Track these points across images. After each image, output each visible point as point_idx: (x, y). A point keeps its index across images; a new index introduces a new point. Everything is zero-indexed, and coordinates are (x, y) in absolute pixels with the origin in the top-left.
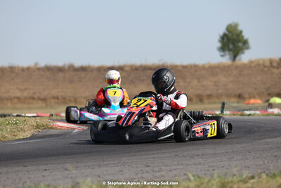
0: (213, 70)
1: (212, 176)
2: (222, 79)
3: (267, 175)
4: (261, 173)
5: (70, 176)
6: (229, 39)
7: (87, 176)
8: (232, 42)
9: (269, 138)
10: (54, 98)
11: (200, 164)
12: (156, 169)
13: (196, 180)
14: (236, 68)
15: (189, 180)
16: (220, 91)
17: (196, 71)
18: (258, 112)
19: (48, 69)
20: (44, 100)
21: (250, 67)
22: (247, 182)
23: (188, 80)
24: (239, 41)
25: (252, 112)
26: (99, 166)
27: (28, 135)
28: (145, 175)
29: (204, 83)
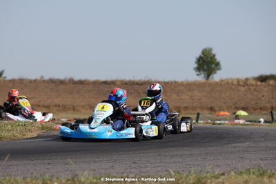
0: (190, 86)
1: (189, 173)
2: (197, 94)
3: (235, 173)
4: (230, 171)
5: (70, 169)
6: (204, 61)
7: (84, 169)
8: (207, 63)
9: (237, 143)
10: (56, 106)
11: (179, 162)
12: (142, 165)
13: (175, 175)
14: (209, 85)
15: (171, 175)
16: (195, 104)
17: (175, 87)
18: (226, 122)
19: (52, 81)
20: (48, 107)
21: (221, 84)
22: (218, 178)
23: (168, 94)
24: (213, 63)
25: (222, 122)
26: (95, 162)
27: (35, 135)
28: (132, 170)
29: (182, 97)
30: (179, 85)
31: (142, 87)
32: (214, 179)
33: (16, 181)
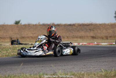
0: (112, 26)
1: (112, 70)
7: (60, 69)
11: (107, 65)
12: (88, 67)
13: (105, 72)
15: (102, 72)
16: (115, 35)
17: (105, 26)
19: (44, 25)
23: (102, 30)
26: (65, 65)
30: (107, 25)
31: (88, 27)
33: (26, 76)
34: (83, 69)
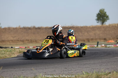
0: (93, 28)
1: (93, 73)
2: (98, 32)
3: (116, 72)
4: (113, 71)
6: (100, 16)
7: (40, 73)
10: (27, 40)
11: (88, 67)
12: (70, 70)
13: (86, 74)
14: (104, 27)
15: (83, 74)
16: (97, 37)
17: (86, 29)
18: (112, 46)
19: (24, 28)
20: (23, 41)
21: (109, 27)
22: (108, 75)
23: (83, 33)
24: (105, 16)
25: (110, 46)
26: (46, 68)
29: (90, 34)
30: (88, 28)
32: (105, 76)
34: (64, 72)
